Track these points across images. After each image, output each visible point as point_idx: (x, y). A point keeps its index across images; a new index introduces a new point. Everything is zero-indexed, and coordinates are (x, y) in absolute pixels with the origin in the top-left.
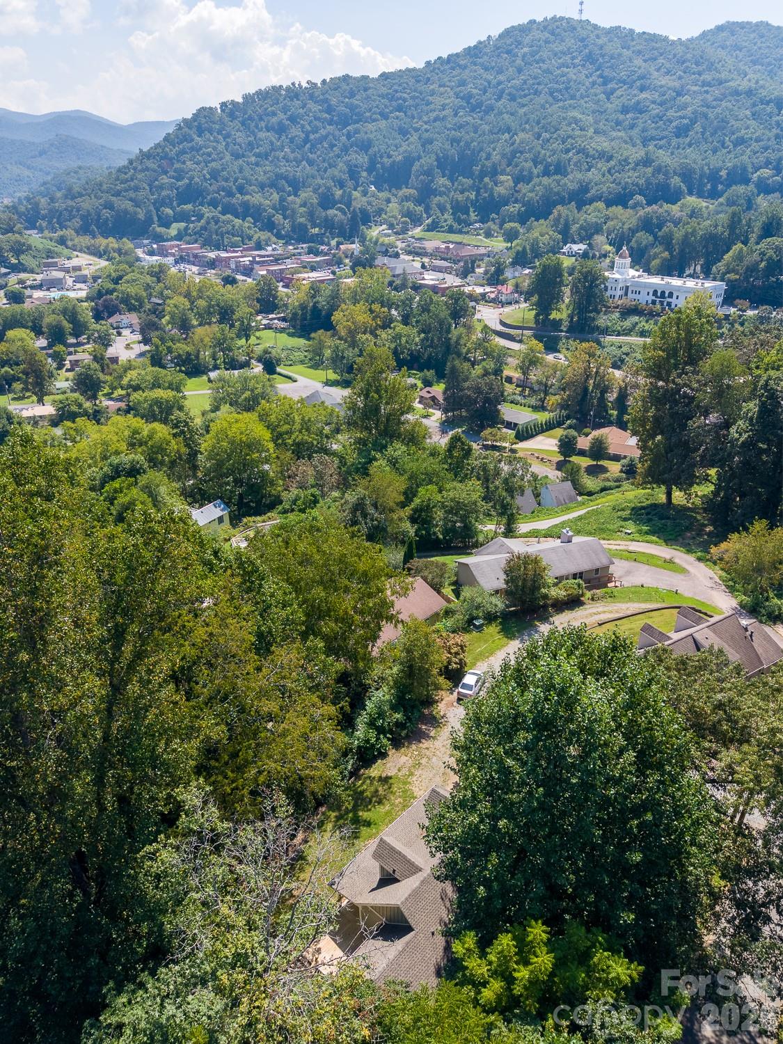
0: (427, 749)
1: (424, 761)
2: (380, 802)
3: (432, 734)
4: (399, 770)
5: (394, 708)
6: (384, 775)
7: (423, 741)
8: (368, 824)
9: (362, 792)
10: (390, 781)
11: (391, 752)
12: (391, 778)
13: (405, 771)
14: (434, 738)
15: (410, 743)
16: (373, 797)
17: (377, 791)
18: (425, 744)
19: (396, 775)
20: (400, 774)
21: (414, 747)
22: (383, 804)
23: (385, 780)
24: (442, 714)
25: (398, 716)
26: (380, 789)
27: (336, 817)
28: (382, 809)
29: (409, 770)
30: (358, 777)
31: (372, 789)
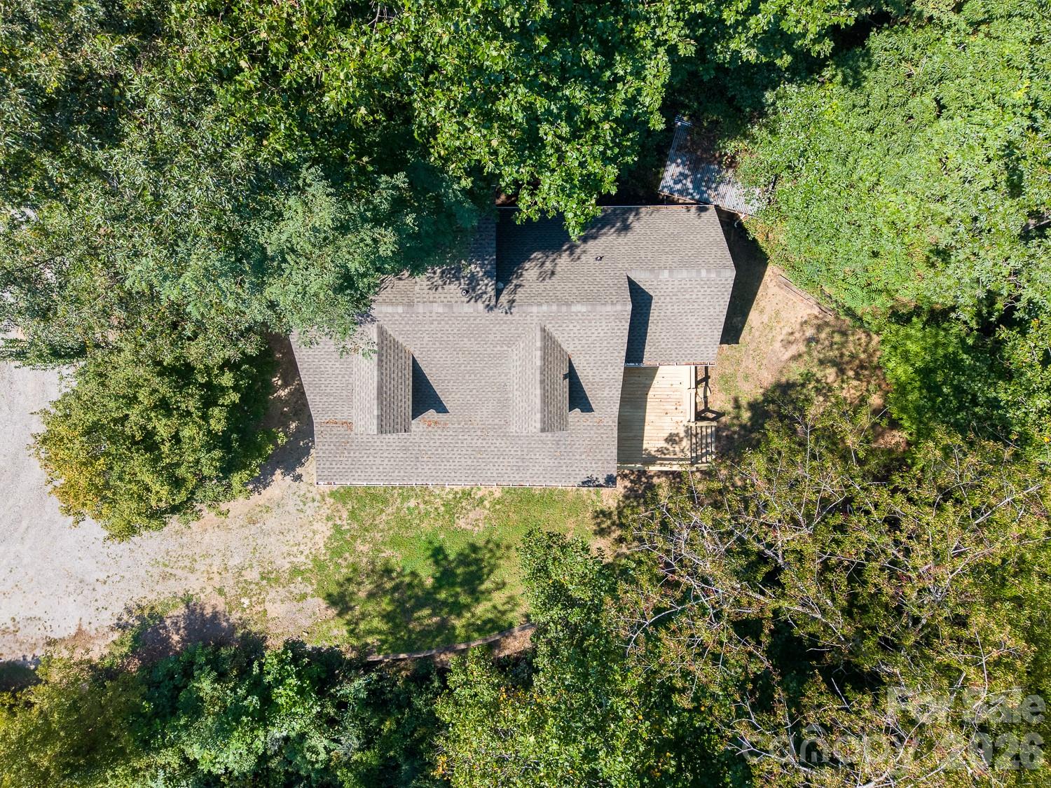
0: (221, 591)
1: (253, 575)
2: (388, 571)
3: (181, 610)
4: (304, 597)
5: (195, 708)
6: (332, 612)
7: (208, 611)
8: (438, 554)
9: (387, 617)
10: (335, 590)
11: (275, 644)
12: (329, 596)
13: (299, 587)
14: (187, 601)
15: (233, 628)
16: (385, 592)
17: (371, 595)
18: (212, 602)
19: (316, 593)
20: (309, 590)
21: (235, 617)
22: (387, 561)
23: (340, 602)
24: (116, 636)
25: (206, 686)
26: (362, 594)
27: (459, 615)
28: (395, 557)
29: (291, 581)
30: (364, 651)
31: (370, 607)
